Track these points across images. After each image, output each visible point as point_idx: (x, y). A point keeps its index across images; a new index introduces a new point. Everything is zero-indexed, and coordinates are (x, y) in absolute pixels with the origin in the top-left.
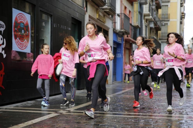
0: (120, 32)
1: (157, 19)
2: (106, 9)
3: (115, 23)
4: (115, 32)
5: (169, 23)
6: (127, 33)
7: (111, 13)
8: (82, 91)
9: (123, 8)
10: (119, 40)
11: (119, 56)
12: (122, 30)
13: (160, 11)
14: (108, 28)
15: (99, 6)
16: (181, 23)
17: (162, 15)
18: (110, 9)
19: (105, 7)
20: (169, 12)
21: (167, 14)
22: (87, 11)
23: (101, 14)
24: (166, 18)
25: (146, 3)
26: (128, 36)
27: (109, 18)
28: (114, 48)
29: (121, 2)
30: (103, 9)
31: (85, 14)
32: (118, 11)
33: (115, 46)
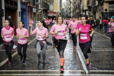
0: (25, 2)
4: (22, 2)
6: (29, 3)
10: (25, 7)
11: (25, 17)
12: (26, 1)
14: (17, 1)
26: (30, 4)
28: (21, 12)
33: (22, 11)
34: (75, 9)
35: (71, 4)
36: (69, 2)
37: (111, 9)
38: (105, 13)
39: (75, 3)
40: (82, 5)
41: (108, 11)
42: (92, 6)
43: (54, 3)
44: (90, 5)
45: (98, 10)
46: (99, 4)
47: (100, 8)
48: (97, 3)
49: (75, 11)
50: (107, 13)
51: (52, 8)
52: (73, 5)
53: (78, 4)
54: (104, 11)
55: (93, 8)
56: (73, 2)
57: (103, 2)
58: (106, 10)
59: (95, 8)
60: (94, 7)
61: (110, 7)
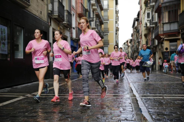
0: (75, 39)
1: (101, 31)
2: (65, 24)
3: (72, 33)
4: (72, 39)
5: (109, 34)
7: (69, 26)
8: (48, 80)
9: (78, 24)
10: (75, 45)
13: (103, 26)
14: (67, 37)
15: (59, 22)
16: (116, 34)
17: (105, 28)
18: (67, 24)
19: (64, 23)
20: (109, 27)
21: (107, 28)
22: (51, 25)
23: (61, 27)
24: (107, 31)
25: (93, 21)
27: (68, 30)
29: (76, 19)
30: (63, 24)
31: (49, 27)
32: (74, 25)
34: (134, 53)
35: (129, 48)
36: (127, 47)
37: (172, 48)
38: (165, 52)
39: (133, 46)
40: (140, 47)
41: (168, 50)
42: (151, 46)
43: (109, 46)
44: (149, 46)
45: (158, 50)
46: (158, 43)
47: (160, 47)
48: (156, 42)
49: (133, 55)
50: (168, 52)
51: (107, 51)
52: (131, 49)
53: (137, 47)
54: (165, 50)
55: (153, 48)
56: (131, 46)
57: (163, 40)
58: (167, 49)
59: (154, 49)
60: (154, 46)
61: (171, 46)
